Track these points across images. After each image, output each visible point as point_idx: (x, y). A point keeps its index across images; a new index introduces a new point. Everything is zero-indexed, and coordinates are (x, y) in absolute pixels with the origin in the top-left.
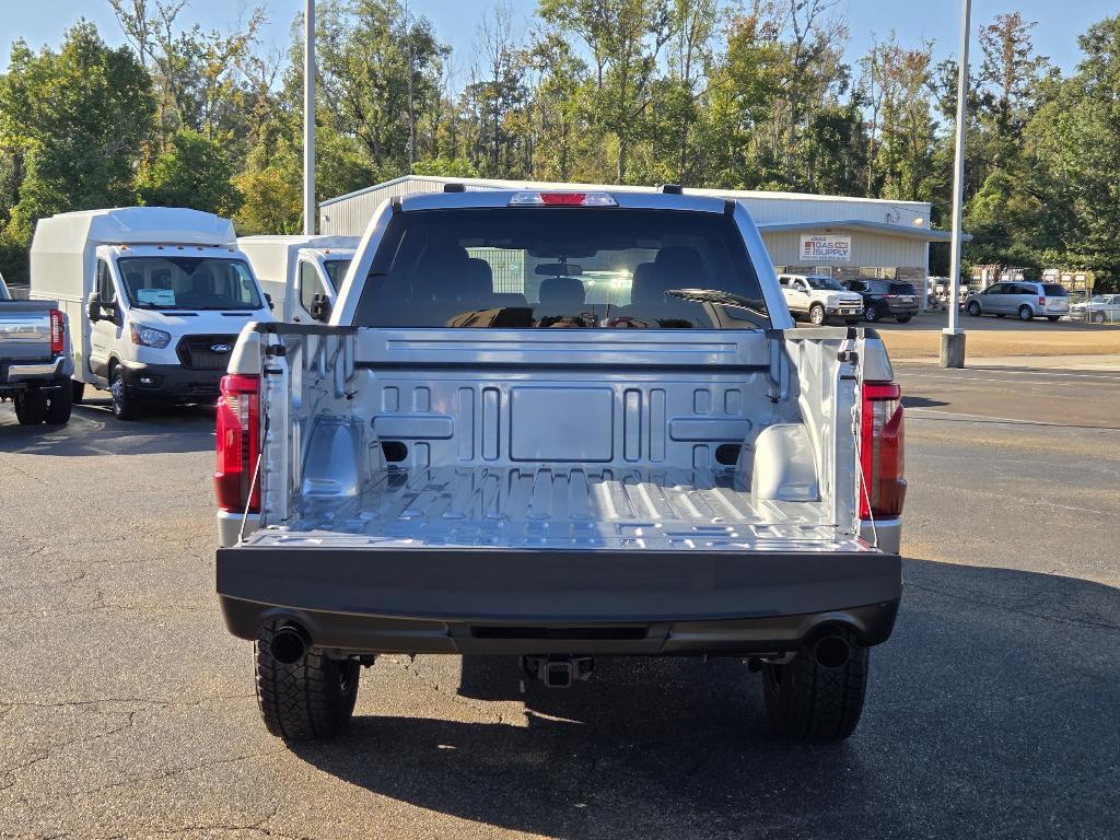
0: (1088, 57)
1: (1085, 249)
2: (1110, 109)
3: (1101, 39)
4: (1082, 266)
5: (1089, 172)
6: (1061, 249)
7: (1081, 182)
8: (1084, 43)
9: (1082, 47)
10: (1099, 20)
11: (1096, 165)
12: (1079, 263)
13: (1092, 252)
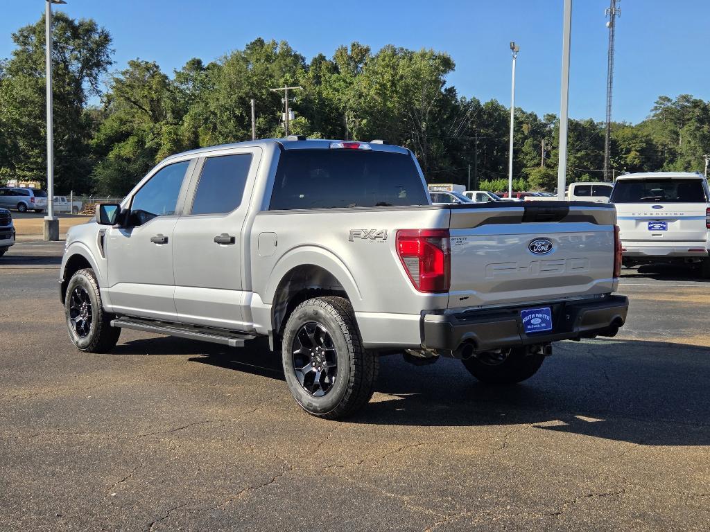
0: (19, 48)
1: (28, 167)
2: (37, 82)
3: (27, 37)
4: (26, 178)
5: (25, 119)
6: (12, 167)
7: (21, 126)
8: (17, 39)
9: (15, 42)
10: (24, 26)
11: (29, 115)
12: (24, 177)
13: (32, 170)
